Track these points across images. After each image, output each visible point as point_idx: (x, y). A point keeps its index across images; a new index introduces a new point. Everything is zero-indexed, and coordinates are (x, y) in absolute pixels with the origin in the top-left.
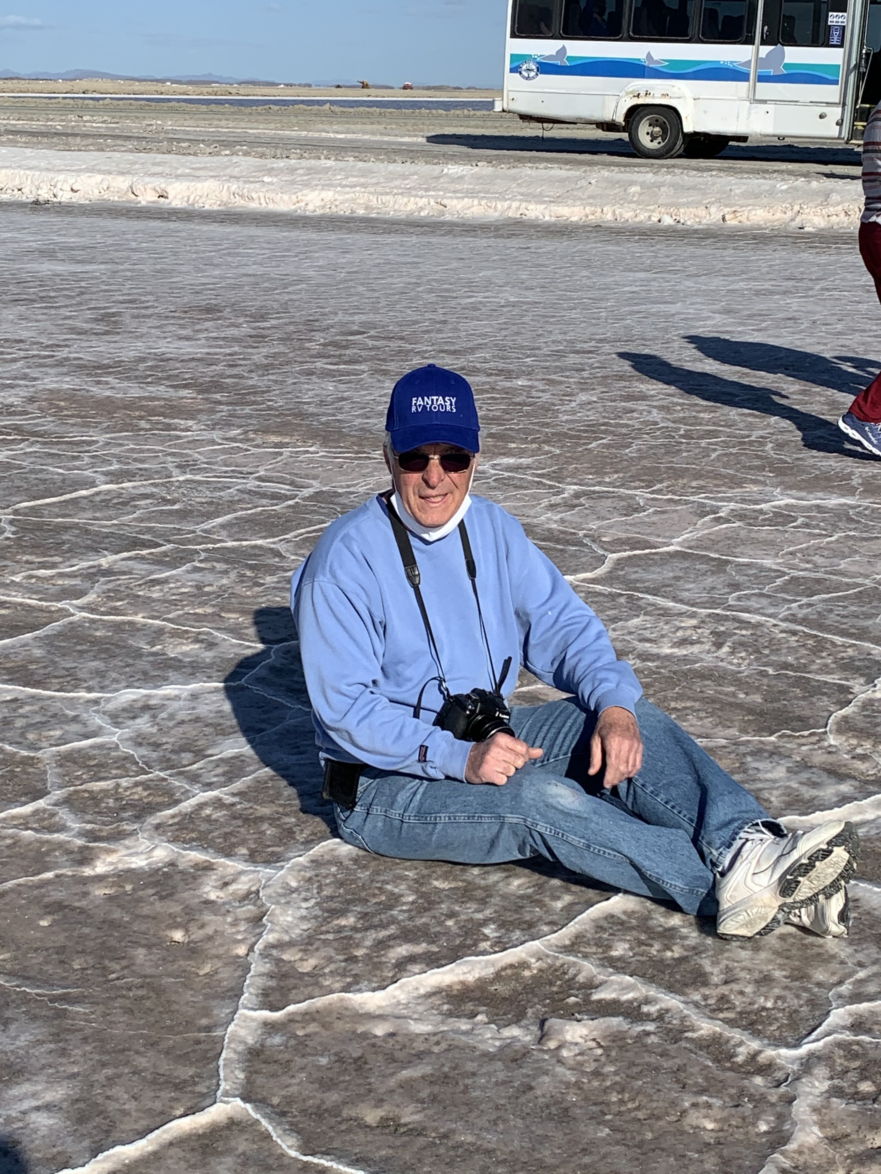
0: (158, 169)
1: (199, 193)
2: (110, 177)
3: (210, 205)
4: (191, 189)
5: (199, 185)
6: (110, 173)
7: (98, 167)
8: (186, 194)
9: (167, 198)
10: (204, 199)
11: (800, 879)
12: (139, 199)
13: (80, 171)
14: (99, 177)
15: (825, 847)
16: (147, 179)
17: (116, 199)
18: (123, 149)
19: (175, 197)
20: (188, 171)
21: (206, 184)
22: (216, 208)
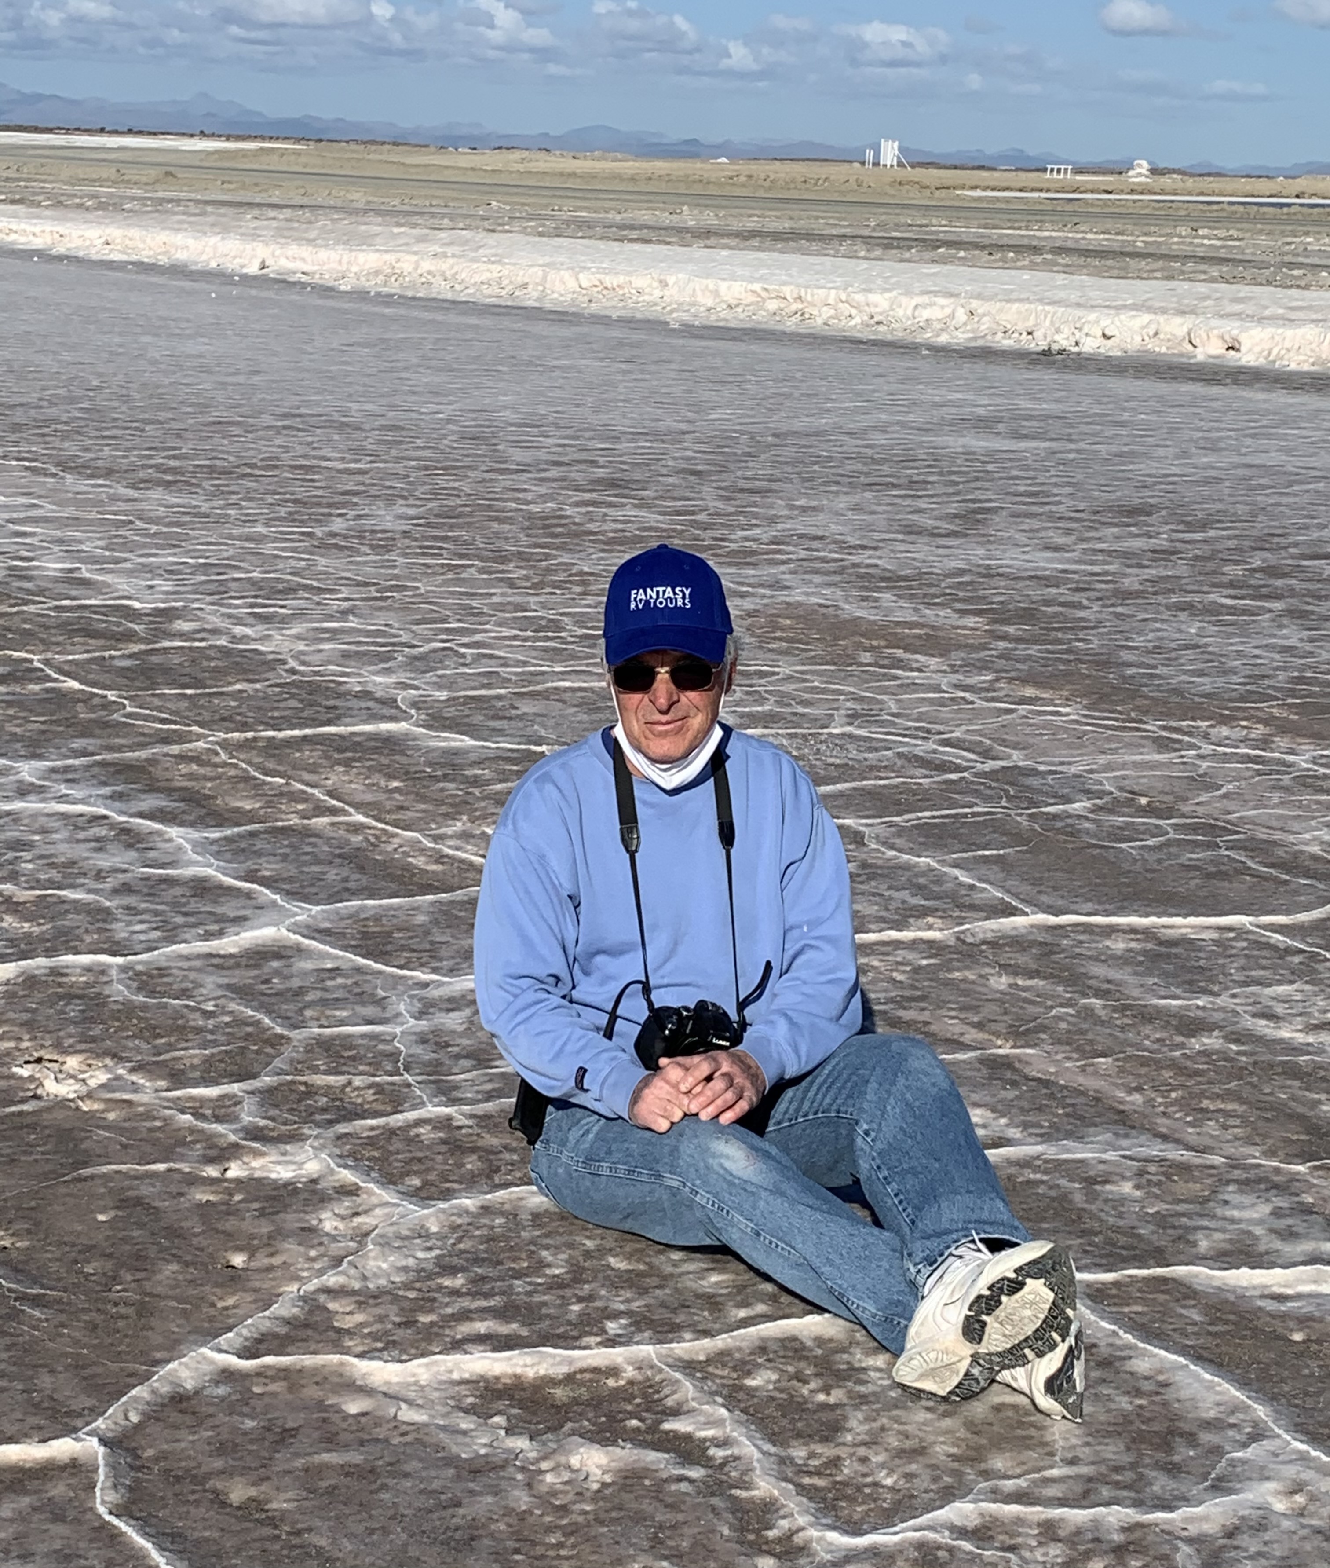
0: (1237, 308)
1: (1288, 344)
2: (1162, 319)
3: (1298, 363)
4: (1277, 338)
5: (1289, 333)
6: (1164, 311)
7: (1149, 303)
8: (1267, 346)
9: (1238, 350)
10: (1291, 354)
11: (984, 1317)
12: (1199, 351)
13: (1125, 307)
14: (1146, 318)
15: (1013, 1275)
16: (1214, 322)
17: (1164, 350)
18: (1203, 277)
19: (1250, 350)
20: (1281, 311)
21: (1300, 331)
22: (1306, 367)
